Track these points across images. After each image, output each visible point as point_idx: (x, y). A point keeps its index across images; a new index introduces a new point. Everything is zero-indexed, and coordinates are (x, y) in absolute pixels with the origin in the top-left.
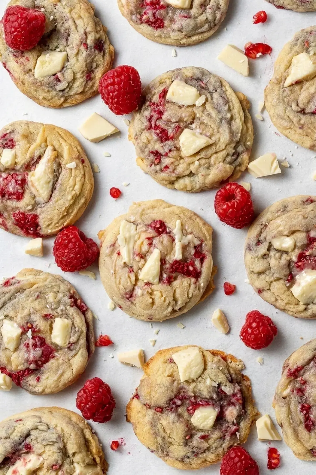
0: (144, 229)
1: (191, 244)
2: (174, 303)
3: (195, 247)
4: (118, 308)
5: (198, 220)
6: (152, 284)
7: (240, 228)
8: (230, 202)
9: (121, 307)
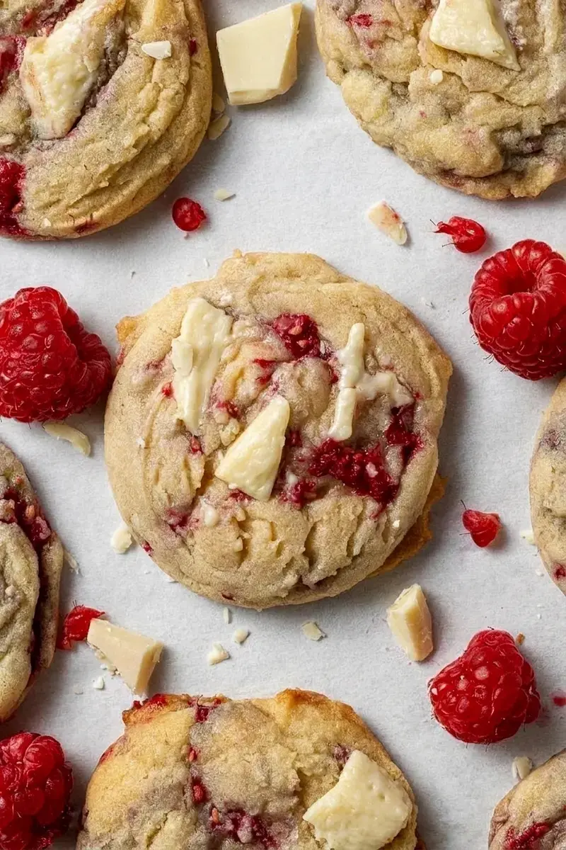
0: (252, 333)
1: (385, 400)
2: (306, 562)
3: (394, 411)
4: (141, 550)
5: (415, 333)
6: (250, 498)
7: (534, 377)
8: (520, 298)
9: (148, 548)
